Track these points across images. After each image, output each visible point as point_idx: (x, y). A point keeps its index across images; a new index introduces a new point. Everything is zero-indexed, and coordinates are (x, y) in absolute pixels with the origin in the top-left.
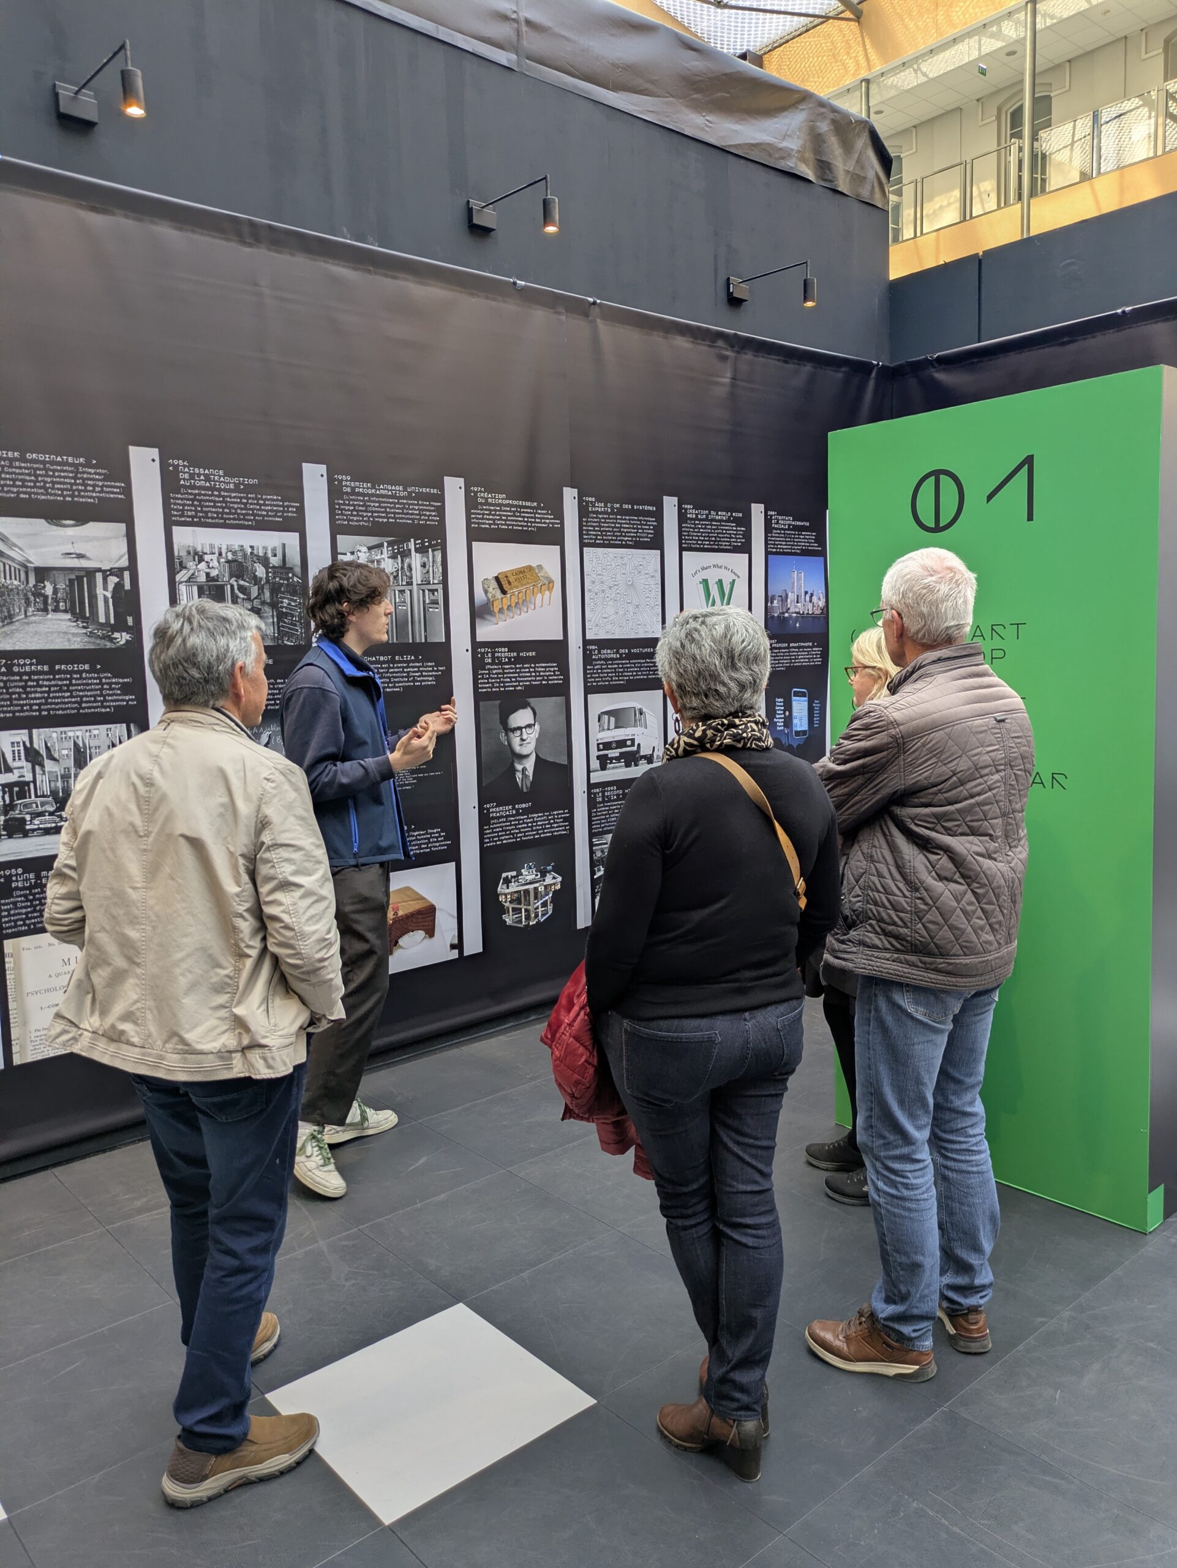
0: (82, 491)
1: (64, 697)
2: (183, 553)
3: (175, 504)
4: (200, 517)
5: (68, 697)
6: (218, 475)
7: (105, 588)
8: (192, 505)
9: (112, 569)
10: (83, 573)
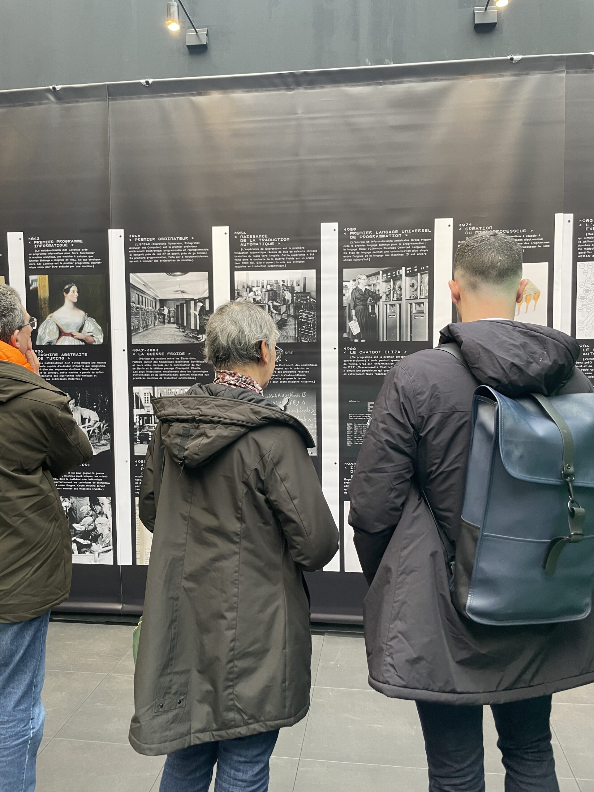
0: (186, 255)
1: (171, 370)
2: (240, 287)
3: (237, 258)
4: (252, 265)
5: (173, 370)
6: (263, 237)
7: (195, 310)
8: (247, 258)
9: (199, 298)
10: (184, 301)
